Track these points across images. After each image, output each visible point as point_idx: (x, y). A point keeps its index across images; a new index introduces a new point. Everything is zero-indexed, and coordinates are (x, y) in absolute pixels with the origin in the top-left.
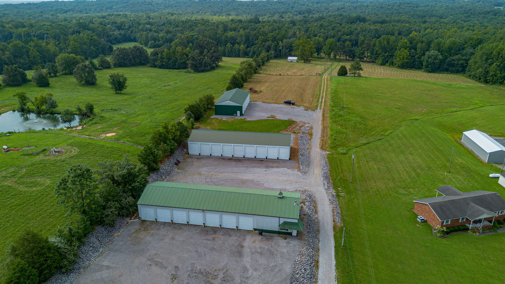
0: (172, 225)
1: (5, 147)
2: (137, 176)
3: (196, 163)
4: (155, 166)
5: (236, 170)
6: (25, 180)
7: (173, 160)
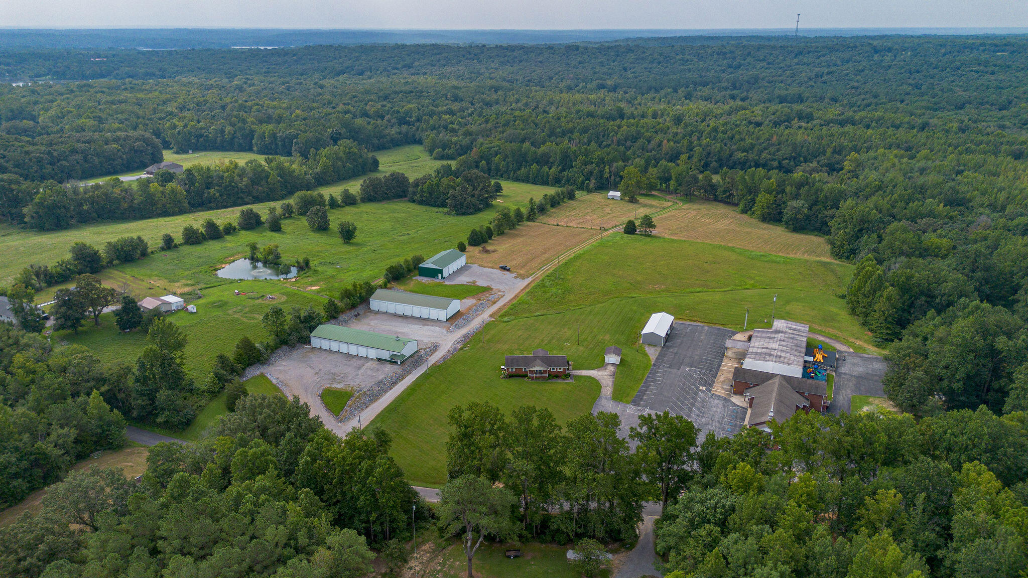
0: (330, 351)
1: (237, 291)
2: (314, 319)
3: (372, 316)
4: (335, 315)
5: (394, 324)
6: (247, 315)
7: (354, 312)
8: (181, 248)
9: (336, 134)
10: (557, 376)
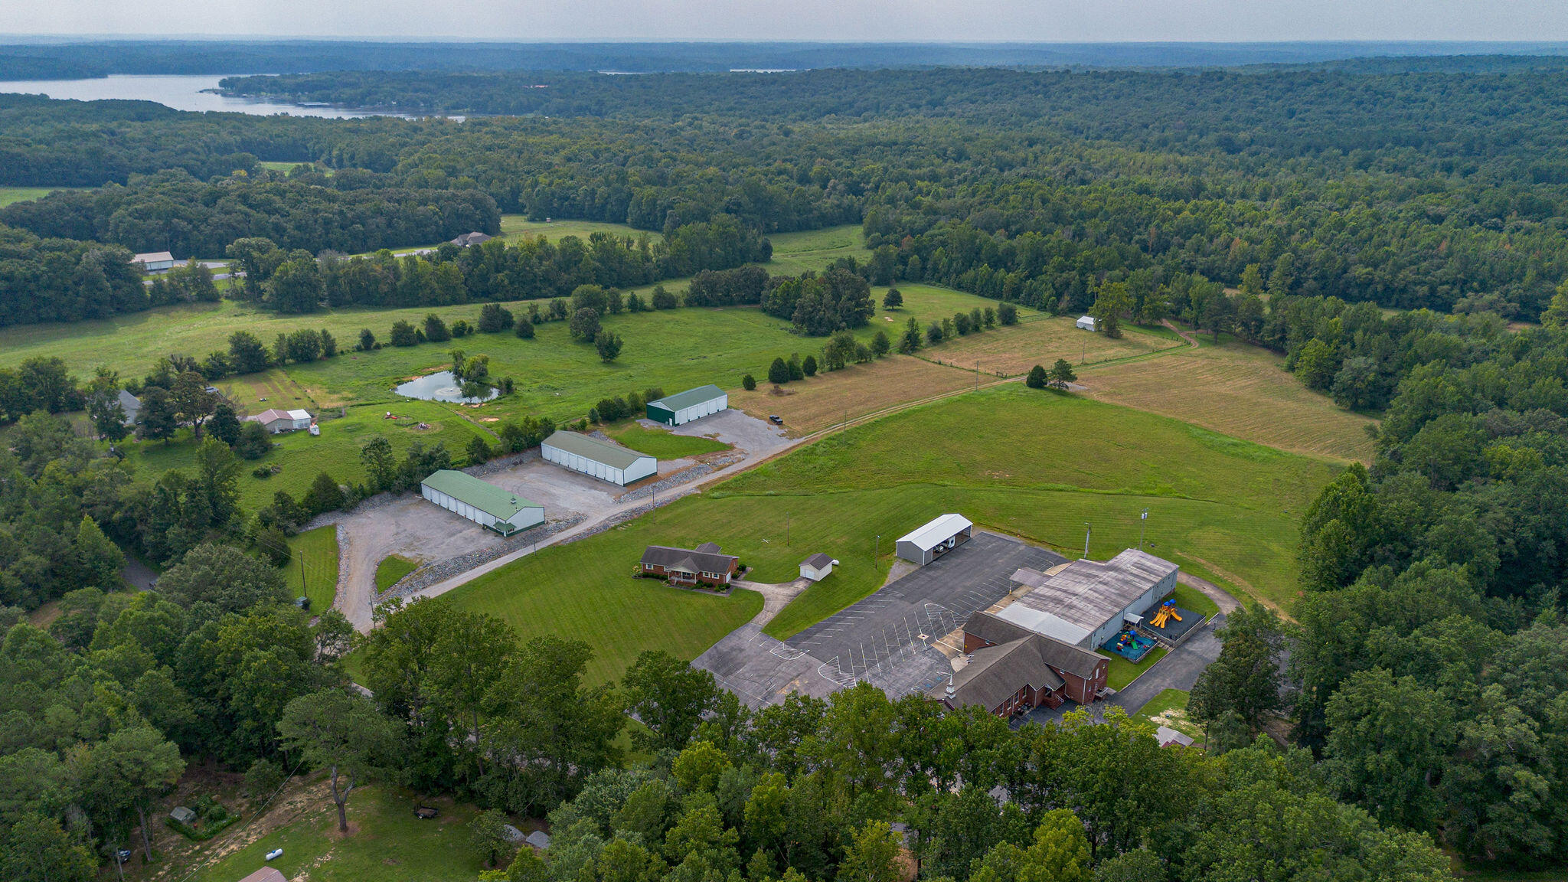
1: (390, 413)
2: (435, 460)
3: (536, 467)
7: (515, 458)
8: (384, 350)
9: (734, 204)
10: (710, 585)
